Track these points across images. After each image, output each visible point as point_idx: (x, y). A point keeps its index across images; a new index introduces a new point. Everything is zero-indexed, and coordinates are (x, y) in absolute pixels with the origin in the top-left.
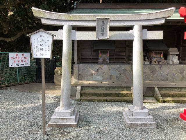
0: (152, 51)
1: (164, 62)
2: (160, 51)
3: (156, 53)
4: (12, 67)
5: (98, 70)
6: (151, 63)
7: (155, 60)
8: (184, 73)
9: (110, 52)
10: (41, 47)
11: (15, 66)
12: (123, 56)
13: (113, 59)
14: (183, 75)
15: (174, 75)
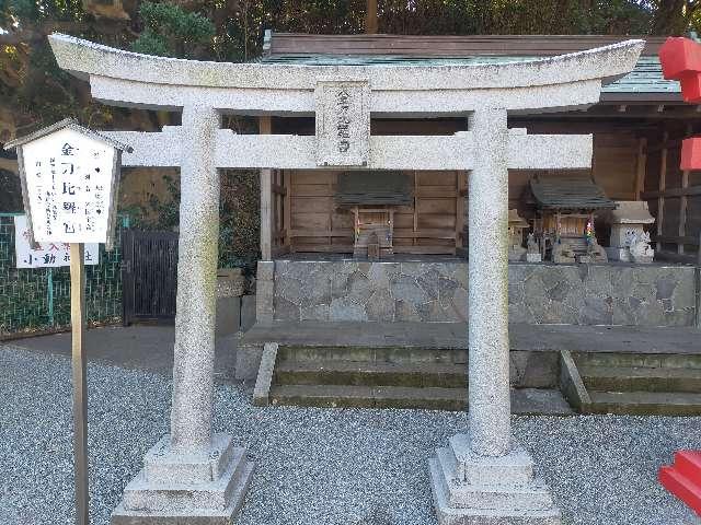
0: (554, 212)
1: (597, 254)
2: (583, 211)
3: (567, 221)
4: (27, 266)
5: (350, 280)
6: (548, 257)
7: (564, 247)
8: (673, 297)
9: (395, 214)
10: (68, 198)
11: (41, 263)
12: (447, 228)
13: (407, 240)
14: (668, 305)
15: (635, 303)
